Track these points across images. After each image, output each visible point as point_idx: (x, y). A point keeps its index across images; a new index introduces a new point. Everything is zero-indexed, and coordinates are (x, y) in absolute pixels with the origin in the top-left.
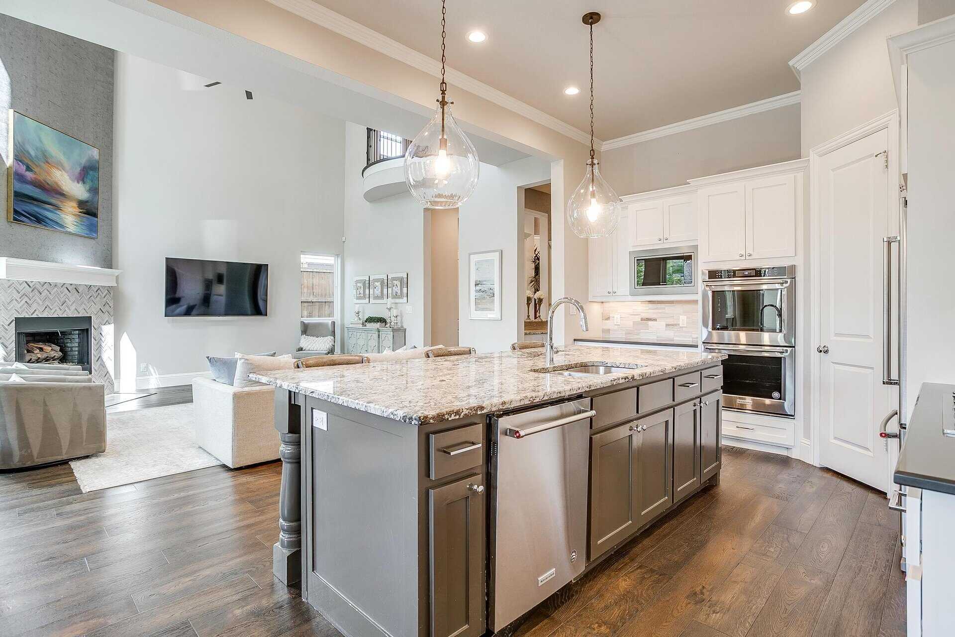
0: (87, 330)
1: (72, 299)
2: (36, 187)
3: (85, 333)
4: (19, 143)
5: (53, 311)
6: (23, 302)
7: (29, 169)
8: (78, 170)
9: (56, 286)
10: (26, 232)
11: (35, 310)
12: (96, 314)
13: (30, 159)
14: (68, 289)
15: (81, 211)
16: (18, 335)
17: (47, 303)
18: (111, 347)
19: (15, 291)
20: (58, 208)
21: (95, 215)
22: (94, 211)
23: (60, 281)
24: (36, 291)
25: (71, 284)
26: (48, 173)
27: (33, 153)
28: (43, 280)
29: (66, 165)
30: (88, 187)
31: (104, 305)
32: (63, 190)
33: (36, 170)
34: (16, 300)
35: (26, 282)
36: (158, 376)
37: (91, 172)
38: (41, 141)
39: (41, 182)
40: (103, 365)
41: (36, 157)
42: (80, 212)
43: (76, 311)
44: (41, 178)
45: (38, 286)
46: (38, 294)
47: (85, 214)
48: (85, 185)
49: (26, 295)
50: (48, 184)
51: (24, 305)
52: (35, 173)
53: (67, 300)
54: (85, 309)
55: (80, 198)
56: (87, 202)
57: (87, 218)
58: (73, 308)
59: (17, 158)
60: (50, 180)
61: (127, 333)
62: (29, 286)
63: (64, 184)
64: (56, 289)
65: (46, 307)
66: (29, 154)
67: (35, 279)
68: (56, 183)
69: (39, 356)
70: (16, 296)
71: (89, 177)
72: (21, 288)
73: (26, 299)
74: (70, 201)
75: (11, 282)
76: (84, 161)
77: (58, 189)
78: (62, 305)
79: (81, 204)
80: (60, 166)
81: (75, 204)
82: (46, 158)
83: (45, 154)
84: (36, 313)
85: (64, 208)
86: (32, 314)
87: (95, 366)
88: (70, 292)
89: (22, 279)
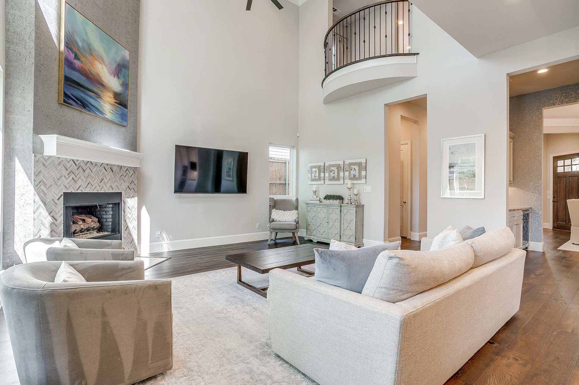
0: (119, 203)
1: (108, 178)
2: (82, 75)
3: (117, 206)
4: (69, 32)
5: (94, 187)
6: (71, 178)
7: (77, 57)
8: (115, 66)
9: (96, 165)
10: (74, 115)
11: (80, 186)
12: (125, 191)
13: (78, 49)
14: (105, 168)
15: (116, 101)
16: (66, 208)
17: (89, 180)
18: (136, 219)
19: (63, 168)
20: (99, 96)
21: (125, 106)
22: (124, 102)
23: (100, 161)
24: (80, 169)
25: (108, 164)
26: (92, 65)
27: (80, 44)
28: (86, 160)
29: (106, 59)
30: (121, 81)
31: (131, 183)
32: (103, 82)
33: (83, 59)
34: (65, 176)
35: (73, 161)
36: (168, 242)
37: (123, 70)
38: (86, 33)
39: (86, 71)
40: (130, 234)
41: (83, 48)
42: (115, 102)
43: (111, 188)
44: (86, 68)
45: (83, 165)
46: (82, 171)
47: (119, 104)
48: (119, 80)
49: (73, 173)
50: (92, 74)
51: (71, 181)
52: (82, 62)
53: (104, 178)
54: (117, 186)
55: (116, 90)
56: (120, 94)
58: (108, 185)
59: (68, 46)
60: (93, 70)
61: (145, 206)
62: (75, 164)
63: (104, 76)
64: (96, 168)
65: (88, 184)
66: (78, 44)
67: (81, 158)
68: (98, 74)
69: (82, 226)
70: (65, 173)
71: (122, 73)
72: (68, 165)
73: (73, 176)
74: (108, 92)
75: (60, 160)
76: (118, 59)
77: (99, 79)
78: (101, 182)
79: (116, 95)
80: (101, 60)
81: (111, 95)
82: (90, 50)
83: (90, 47)
84: (81, 188)
85: (104, 97)
86: (77, 190)
87: (124, 234)
88: (106, 171)
89: (70, 157)
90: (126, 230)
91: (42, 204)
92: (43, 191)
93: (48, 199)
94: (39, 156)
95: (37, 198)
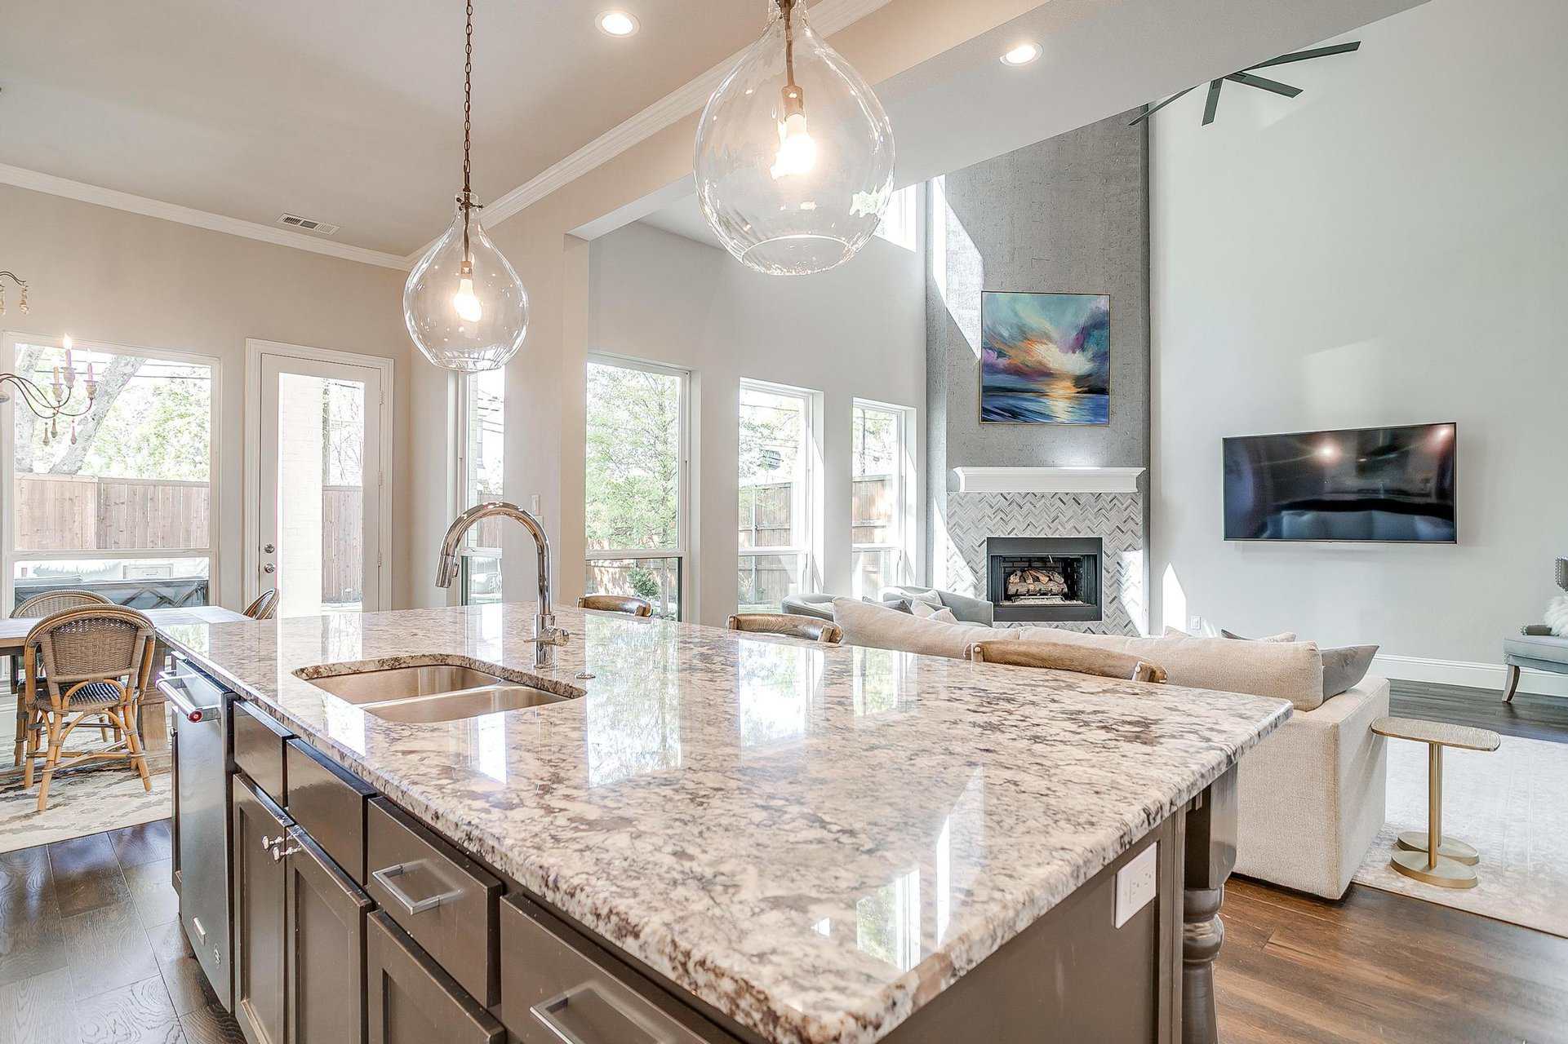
0: (1095, 557)
1: (1069, 513)
2: (1010, 374)
3: (1095, 559)
4: (989, 329)
5: (1038, 530)
6: (998, 518)
7: (1001, 354)
8: (1074, 334)
9: (1043, 496)
10: (1003, 433)
11: (1014, 529)
12: (1110, 535)
13: (1003, 342)
14: (1061, 500)
15: (1080, 390)
16: (993, 559)
17: (1031, 519)
18: (1138, 585)
19: (987, 506)
20: (1043, 394)
21: (1104, 391)
22: (1100, 384)
23: (1049, 490)
24: (1014, 505)
25: (1067, 494)
26: (1028, 352)
27: (1006, 334)
28: (1024, 491)
29: (1055, 335)
30: (1090, 354)
31: (1125, 522)
32: (1050, 369)
33: (1012, 353)
34: (989, 516)
35: (1002, 494)
37: (1096, 333)
38: (1016, 314)
39: (1018, 366)
40: (1122, 610)
41: (1012, 337)
42: (1078, 393)
43: (1074, 530)
44: (1017, 361)
45: (1018, 498)
46: (1018, 508)
47: (1085, 392)
48: (1085, 353)
49: (1001, 510)
50: (1027, 366)
51: (998, 522)
52: (1010, 357)
53: (1060, 514)
54: (1089, 527)
55: (1078, 373)
56: (1090, 375)
57: (1090, 398)
58: (1069, 526)
59: (986, 346)
60: (1030, 360)
62: (1005, 498)
63: (1052, 359)
64: (1043, 500)
65: (1029, 525)
66: (1002, 336)
67: (1013, 489)
68: (1040, 363)
69: (1031, 587)
70: (989, 511)
71: (1092, 340)
72: (994, 502)
73: (1003, 516)
74: (1062, 381)
75: (982, 495)
76: (1083, 320)
77: (1042, 367)
78: (1053, 522)
79: (1079, 381)
80: (1046, 337)
81: (1069, 384)
82: (1024, 334)
83: (1024, 329)
84: (1015, 531)
85: (1053, 392)
86: (1009, 534)
87: (1106, 609)
88: (1065, 504)
89: (996, 492)
90: (1110, 603)
91: (957, 551)
92: (958, 535)
93: (966, 546)
94: (953, 494)
95: (952, 544)
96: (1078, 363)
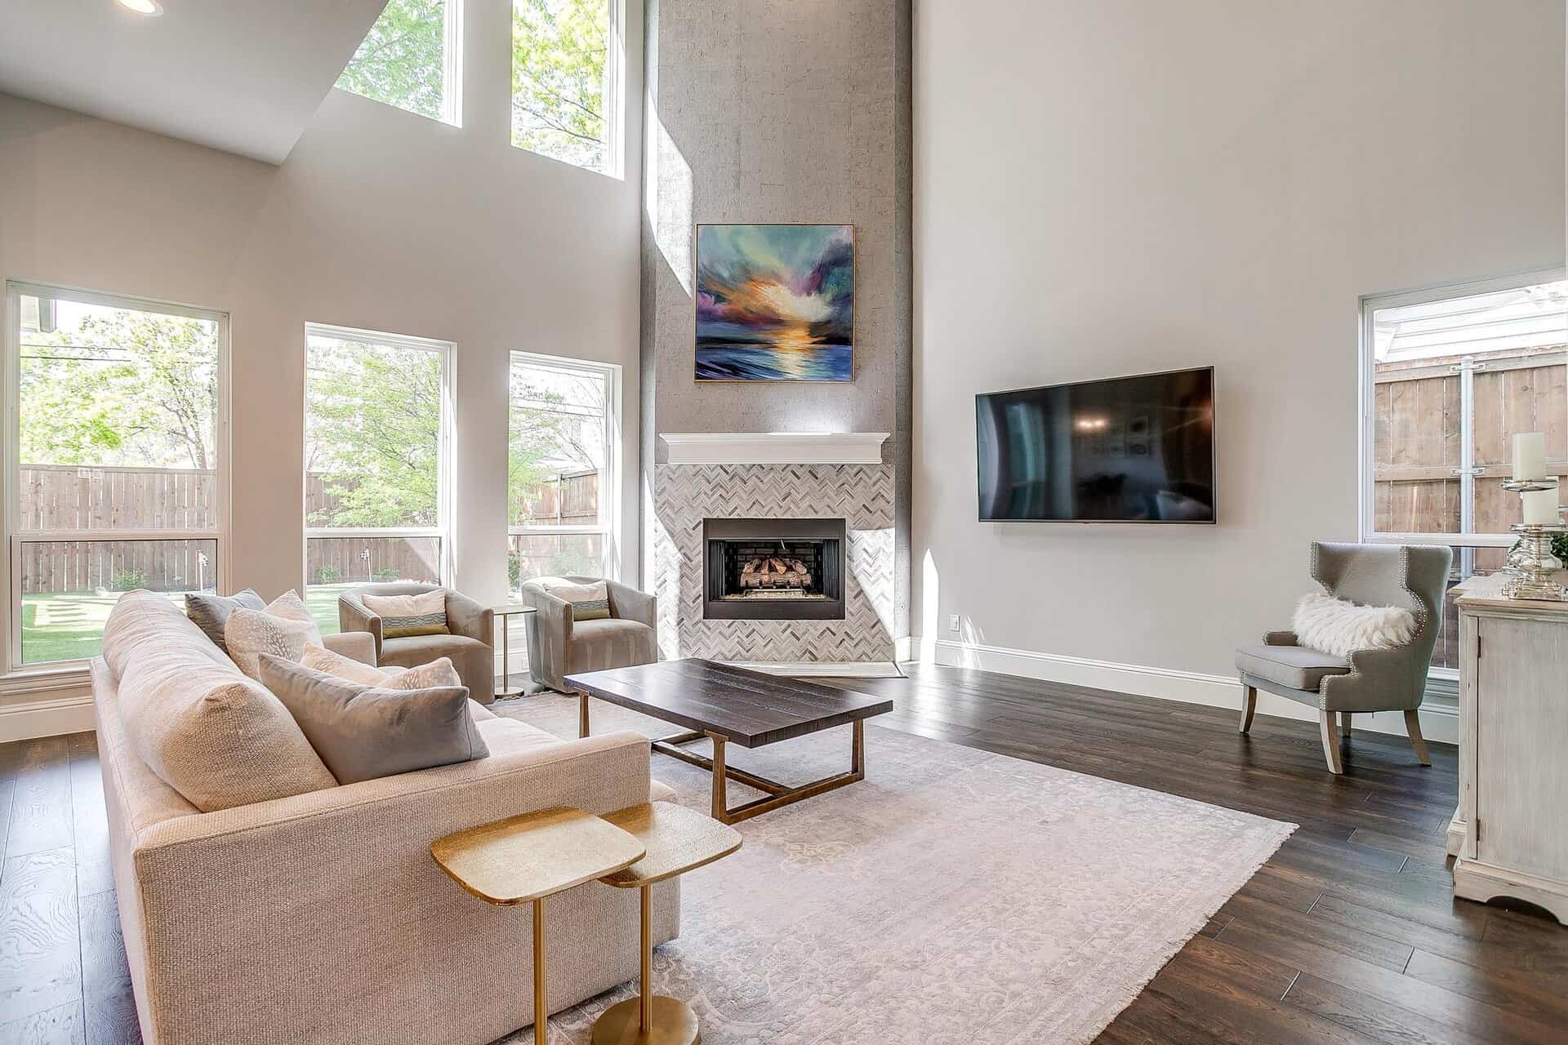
0: (836, 543)
1: (804, 490)
2: (730, 322)
3: (832, 547)
4: (705, 268)
5: (766, 509)
6: (717, 495)
7: (719, 298)
8: (809, 273)
9: (772, 469)
10: (723, 393)
11: (736, 508)
12: (856, 516)
13: (722, 284)
14: (795, 474)
15: (815, 340)
16: (710, 545)
17: (757, 496)
18: (889, 577)
19: (704, 481)
20: (769, 345)
21: (846, 341)
22: (841, 333)
23: (779, 461)
24: (737, 480)
25: (802, 466)
26: (752, 295)
27: (726, 274)
28: (748, 462)
29: (786, 273)
30: (829, 296)
31: (873, 500)
32: (779, 315)
33: (731, 297)
34: (705, 493)
35: (721, 467)
36: (975, 646)
37: (836, 270)
38: (738, 251)
39: (740, 313)
40: (869, 608)
41: (732, 277)
42: (814, 343)
43: (810, 509)
44: (740, 307)
45: (741, 472)
46: (742, 484)
47: (822, 343)
48: (823, 295)
49: (721, 486)
50: (751, 312)
51: (717, 500)
52: (730, 302)
53: (792, 491)
54: (829, 506)
55: (813, 320)
56: (829, 322)
58: (804, 505)
59: (701, 289)
60: (754, 305)
61: (931, 552)
62: (726, 471)
63: (781, 303)
64: (772, 474)
65: (754, 503)
66: (720, 276)
67: (735, 460)
68: (767, 307)
70: (707, 488)
71: (832, 279)
72: (712, 475)
73: (721, 492)
74: (793, 329)
75: (697, 468)
76: (819, 255)
77: (769, 314)
78: (784, 499)
79: (815, 329)
80: (774, 278)
81: (802, 332)
82: (748, 274)
83: (747, 268)
84: (738, 511)
85: (783, 343)
86: (730, 515)
87: (851, 605)
88: (799, 478)
89: (713, 462)
90: (855, 598)
91: (668, 535)
92: (668, 515)
93: (678, 528)
94: (662, 467)
95: (661, 527)
96: (815, 308)
